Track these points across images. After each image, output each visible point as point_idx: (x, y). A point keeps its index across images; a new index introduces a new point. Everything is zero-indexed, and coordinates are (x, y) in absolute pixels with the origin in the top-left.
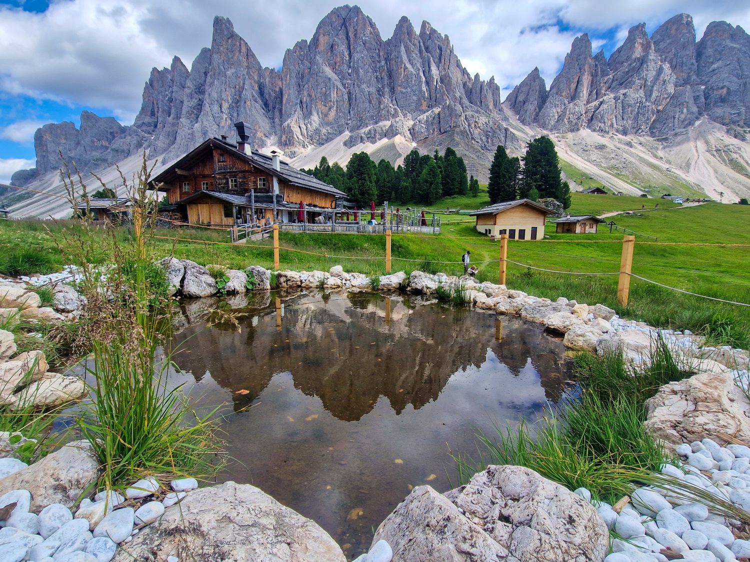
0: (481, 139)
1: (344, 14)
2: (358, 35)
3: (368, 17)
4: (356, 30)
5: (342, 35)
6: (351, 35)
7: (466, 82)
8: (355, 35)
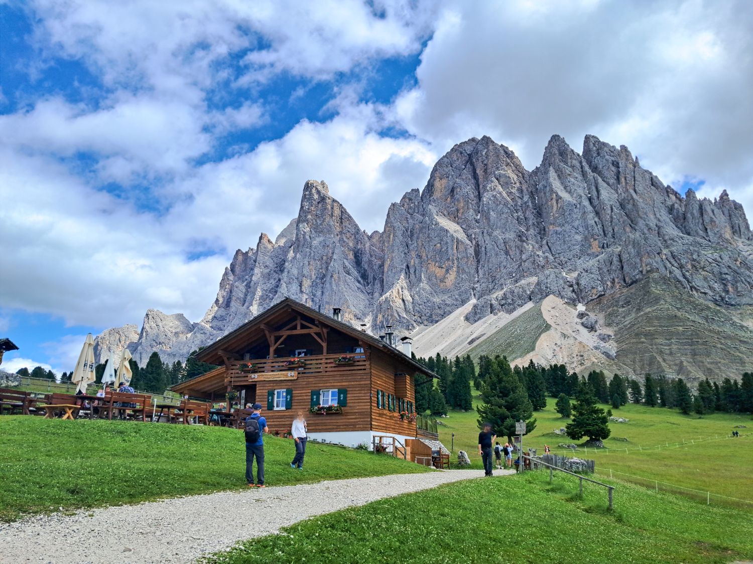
0: (710, 288)
1: (469, 149)
2: (489, 171)
3: (502, 146)
4: (486, 165)
5: (467, 174)
6: (479, 172)
7: (673, 205)
8: (485, 171)
